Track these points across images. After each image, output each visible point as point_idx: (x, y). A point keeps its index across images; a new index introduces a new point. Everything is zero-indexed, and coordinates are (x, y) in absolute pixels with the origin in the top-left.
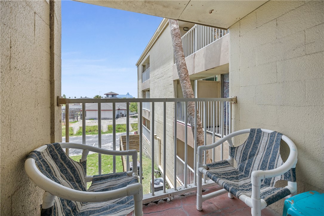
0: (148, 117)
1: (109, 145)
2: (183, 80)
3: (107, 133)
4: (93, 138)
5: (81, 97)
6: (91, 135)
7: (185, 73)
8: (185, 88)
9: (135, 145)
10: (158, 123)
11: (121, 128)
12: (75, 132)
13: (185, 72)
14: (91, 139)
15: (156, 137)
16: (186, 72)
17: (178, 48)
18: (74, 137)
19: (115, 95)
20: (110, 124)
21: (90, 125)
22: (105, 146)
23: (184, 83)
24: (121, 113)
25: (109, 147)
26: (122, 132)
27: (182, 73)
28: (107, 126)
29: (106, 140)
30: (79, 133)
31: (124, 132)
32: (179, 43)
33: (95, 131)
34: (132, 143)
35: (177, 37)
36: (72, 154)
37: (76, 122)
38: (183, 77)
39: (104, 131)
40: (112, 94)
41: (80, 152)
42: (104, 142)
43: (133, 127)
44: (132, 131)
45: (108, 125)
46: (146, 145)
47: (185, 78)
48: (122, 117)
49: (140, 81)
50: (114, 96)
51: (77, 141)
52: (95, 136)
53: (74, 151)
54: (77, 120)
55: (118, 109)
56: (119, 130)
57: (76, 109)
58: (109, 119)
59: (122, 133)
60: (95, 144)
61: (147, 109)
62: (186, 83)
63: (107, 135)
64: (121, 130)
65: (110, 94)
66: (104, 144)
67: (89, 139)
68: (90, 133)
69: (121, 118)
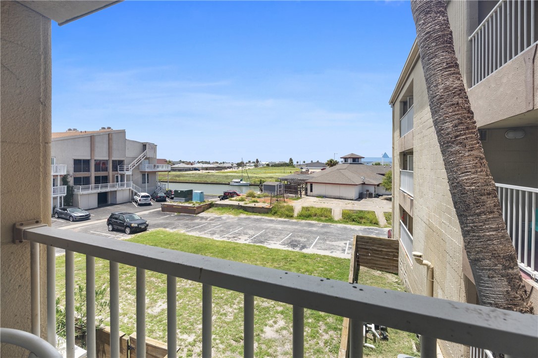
0: (409, 208)
1: (340, 245)
2: (448, 142)
3: (341, 223)
4: (318, 227)
5: (312, 161)
6: (317, 222)
7: (456, 121)
8: (455, 169)
9: (384, 258)
10: (429, 228)
11: (364, 218)
12: (295, 214)
13: (456, 117)
14: (314, 229)
15: (421, 259)
16: (459, 116)
17: (434, 44)
18: (294, 220)
19: (358, 158)
20: (347, 209)
21: (317, 206)
22: (333, 245)
23: (452, 154)
24: (368, 191)
25: (339, 248)
26: (366, 225)
27: (444, 119)
28: (342, 211)
29: (337, 235)
30: (300, 216)
31: (370, 226)
32: (437, 27)
33: (322, 216)
34: (378, 254)
35: (428, 13)
36: (287, 246)
37: (298, 198)
38: (448, 134)
39: (336, 219)
40: (353, 158)
41: (297, 246)
42: (333, 237)
43: (388, 219)
44: (385, 227)
45: (343, 209)
46: (405, 265)
47: (457, 136)
48: (369, 197)
49: (397, 133)
50: (357, 160)
51: (296, 227)
52: (321, 225)
53: (290, 243)
54: (301, 196)
55: (362, 184)
56: (360, 220)
57: (300, 180)
58: (345, 199)
59: (366, 227)
60: (319, 239)
61: (409, 191)
62: (458, 152)
63: (339, 225)
64: (363, 221)
65: (350, 156)
66: (332, 241)
67: (312, 227)
68: (314, 218)
69: (368, 199)
